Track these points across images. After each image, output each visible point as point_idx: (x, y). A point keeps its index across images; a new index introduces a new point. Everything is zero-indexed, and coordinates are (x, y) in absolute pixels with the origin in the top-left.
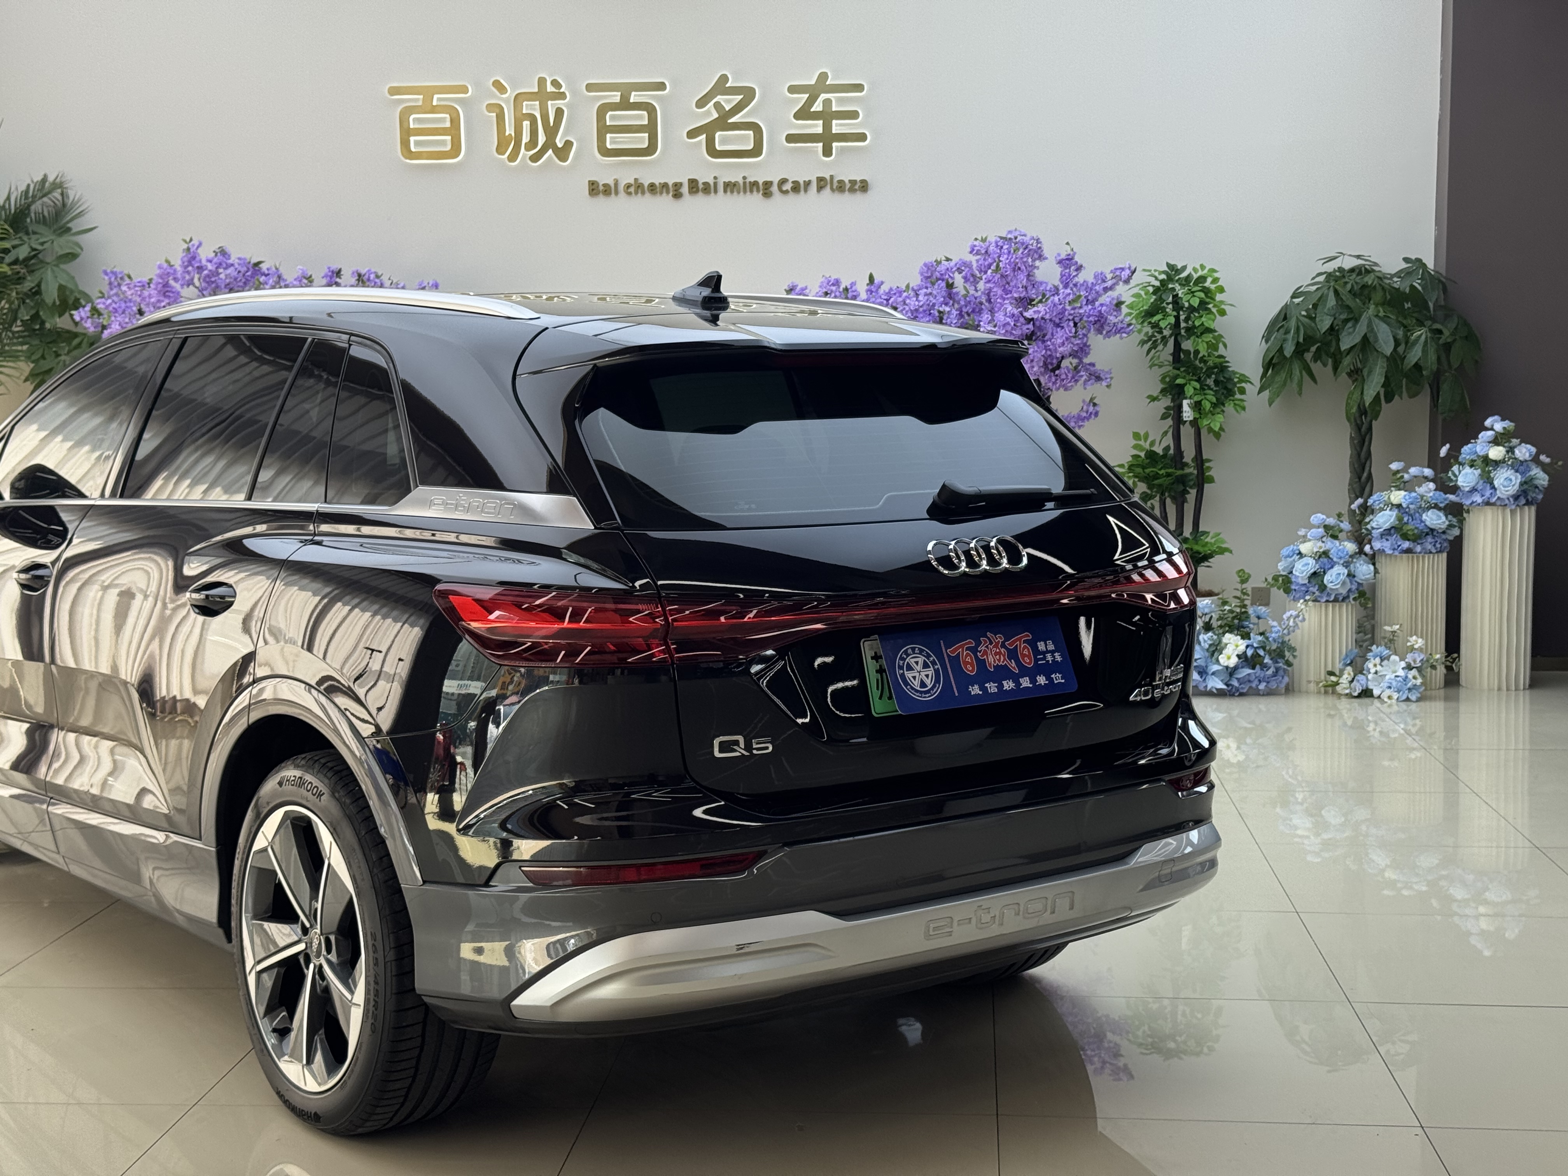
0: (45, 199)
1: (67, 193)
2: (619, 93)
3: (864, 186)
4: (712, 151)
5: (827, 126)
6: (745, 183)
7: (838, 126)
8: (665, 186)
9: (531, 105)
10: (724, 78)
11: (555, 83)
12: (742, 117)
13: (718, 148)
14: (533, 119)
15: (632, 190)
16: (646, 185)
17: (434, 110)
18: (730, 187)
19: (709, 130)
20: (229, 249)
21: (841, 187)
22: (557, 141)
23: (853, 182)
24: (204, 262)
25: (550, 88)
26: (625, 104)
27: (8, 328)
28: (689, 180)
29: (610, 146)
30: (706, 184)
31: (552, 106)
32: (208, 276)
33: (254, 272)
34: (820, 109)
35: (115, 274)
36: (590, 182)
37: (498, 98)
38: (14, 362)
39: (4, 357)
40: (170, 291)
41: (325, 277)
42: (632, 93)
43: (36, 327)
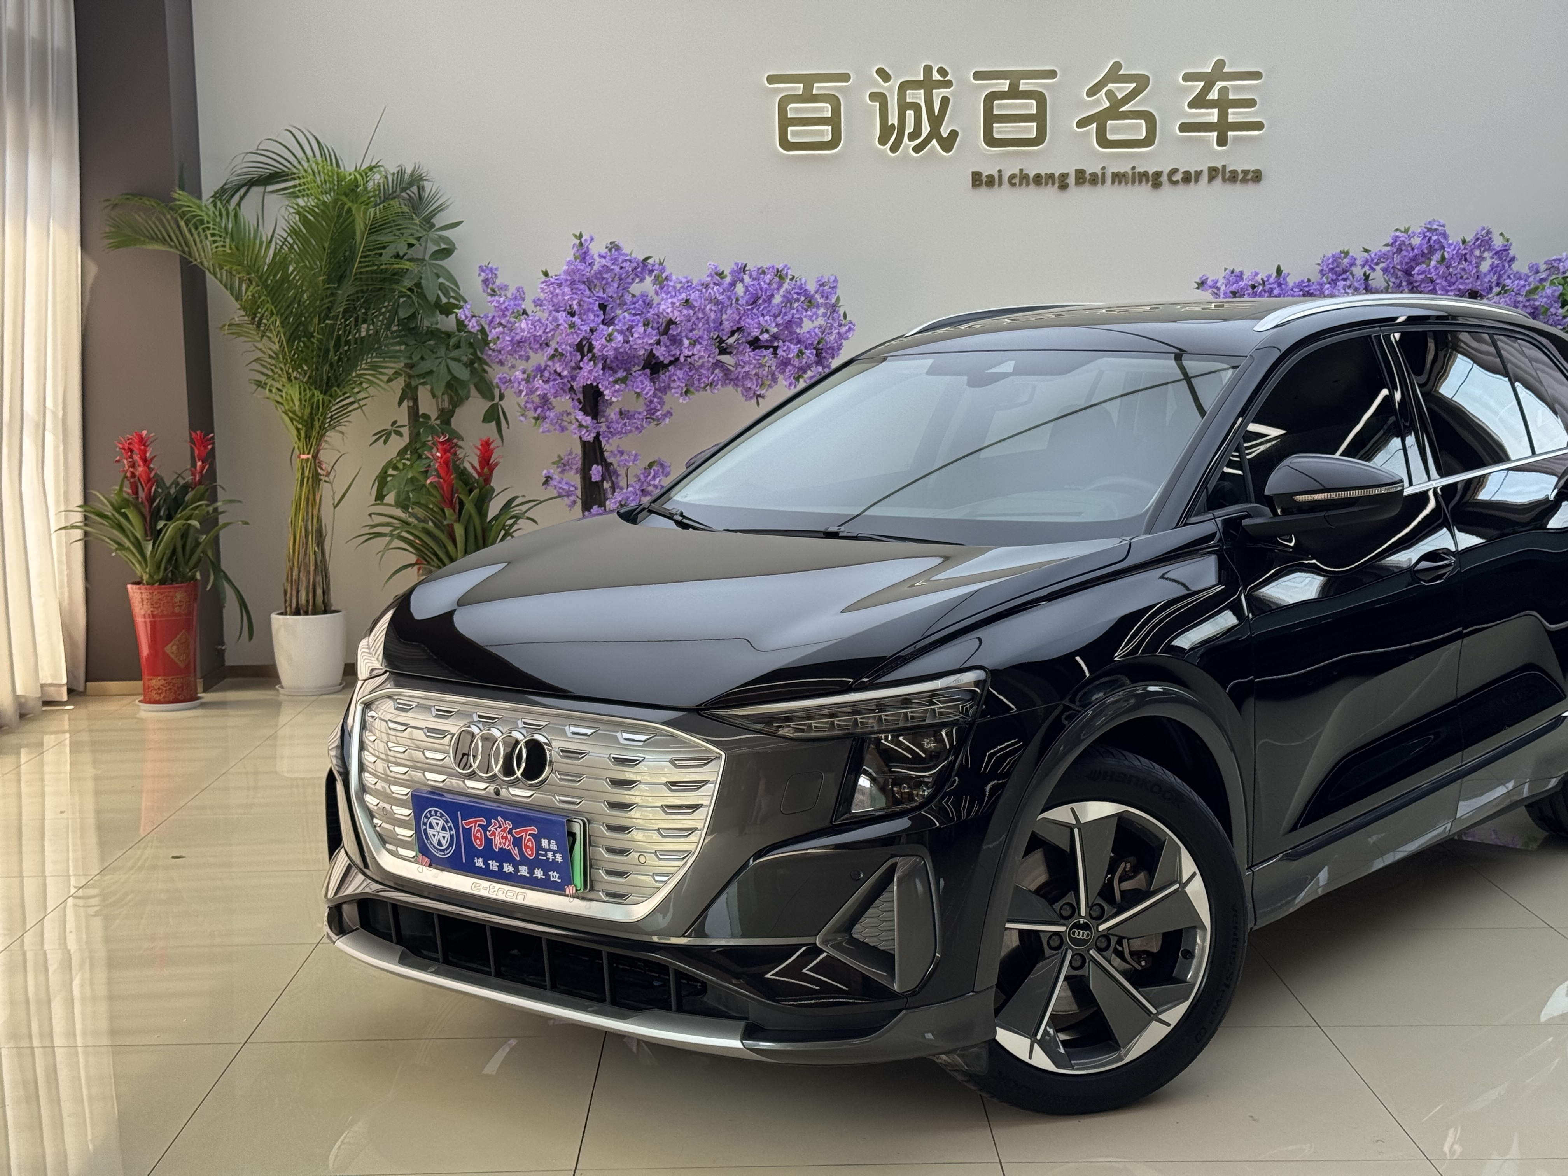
0: (404, 194)
1: (423, 187)
2: (1008, 82)
3: (1257, 177)
4: (1103, 141)
5: (1223, 115)
6: (1134, 173)
7: (1234, 115)
8: (1051, 176)
9: (913, 94)
10: (1117, 66)
11: (942, 72)
12: (1132, 106)
13: (1110, 137)
14: (916, 107)
15: (1017, 181)
16: (1031, 176)
17: (815, 99)
18: (1119, 178)
19: (1100, 119)
20: (621, 245)
21: (1233, 177)
22: (942, 130)
23: (1245, 172)
24: (596, 257)
25: (936, 76)
26: (1014, 93)
27: (388, 328)
28: (1076, 170)
29: (996, 136)
30: (1094, 176)
31: (938, 95)
32: (600, 272)
33: (643, 267)
34: (1216, 98)
35: (491, 270)
36: (973, 172)
37: (882, 86)
38: (395, 362)
39: (384, 358)
40: (577, 289)
41: (733, 272)
42: (1022, 81)
43: (412, 325)
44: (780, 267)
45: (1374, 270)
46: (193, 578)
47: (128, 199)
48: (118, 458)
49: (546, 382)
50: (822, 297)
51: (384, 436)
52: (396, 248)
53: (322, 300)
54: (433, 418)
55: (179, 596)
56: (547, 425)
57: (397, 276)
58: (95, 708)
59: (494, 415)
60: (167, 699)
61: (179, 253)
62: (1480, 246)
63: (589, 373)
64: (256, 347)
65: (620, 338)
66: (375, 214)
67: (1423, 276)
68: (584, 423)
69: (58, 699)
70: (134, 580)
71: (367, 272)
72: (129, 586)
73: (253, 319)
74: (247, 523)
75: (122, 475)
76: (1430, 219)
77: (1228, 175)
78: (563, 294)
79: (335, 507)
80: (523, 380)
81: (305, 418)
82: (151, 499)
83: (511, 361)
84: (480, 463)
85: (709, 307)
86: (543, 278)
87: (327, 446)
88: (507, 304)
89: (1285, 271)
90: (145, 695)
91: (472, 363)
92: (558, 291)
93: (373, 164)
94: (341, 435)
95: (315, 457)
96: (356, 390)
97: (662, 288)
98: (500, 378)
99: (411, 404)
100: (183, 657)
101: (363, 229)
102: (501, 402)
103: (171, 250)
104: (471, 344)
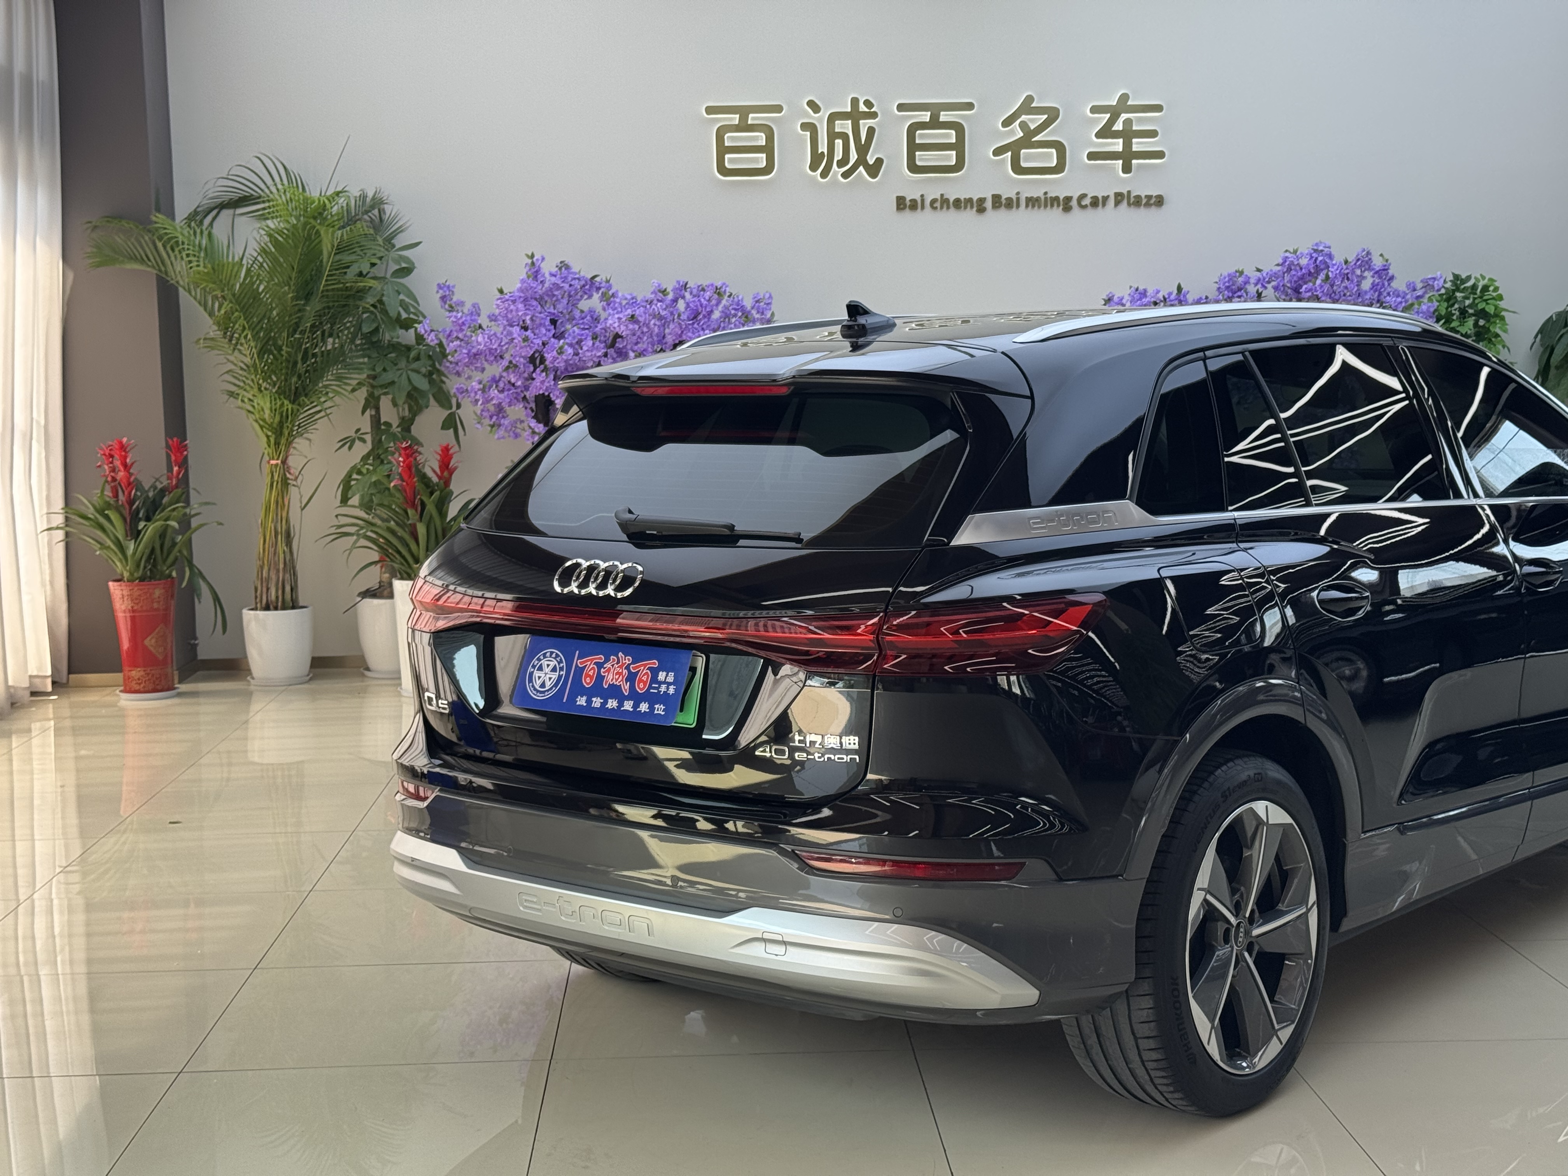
0: (366, 217)
1: (384, 210)
2: (929, 113)
3: (1159, 201)
4: (1017, 168)
5: (1128, 145)
6: (1046, 199)
7: (1138, 144)
8: (970, 200)
9: (842, 124)
10: (1030, 99)
11: (868, 104)
12: (1043, 136)
13: (1024, 164)
14: (844, 137)
15: (938, 205)
16: (951, 201)
17: (750, 128)
18: (1032, 202)
19: (1014, 148)
20: (571, 264)
21: (1137, 202)
22: (868, 158)
23: (1149, 197)
24: (547, 275)
25: (863, 108)
26: (934, 123)
27: (352, 341)
28: (993, 195)
29: (919, 163)
30: (1009, 200)
31: (865, 125)
32: (551, 290)
33: (591, 285)
34: (1121, 128)
35: (448, 287)
36: (897, 197)
37: (812, 117)
38: (359, 374)
39: (349, 369)
40: (529, 305)
41: (674, 290)
42: (942, 113)
43: (375, 339)
44: (719, 284)
45: (1266, 288)
46: (170, 576)
47: (108, 221)
48: (99, 464)
49: (502, 391)
50: (758, 312)
51: (349, 442)
52: (359, 267)
53: (291, 315)
54: (394, 426)
55: (158, 592)
56: (502, 432)
57: (361, 293)
58: (77, 698)
59: (451, 423)
60: (146, 689)
61: (155, 272)
62: (1360, 266)
63: (541, 383)
64: (228, 360)
65: (570, 351)
66: (342, 235)
67: (1309, 294)
68: (537, 430)
69: (42, 690)
70: (115, 578)
71: (333, 290)
72: (111, 584)
73: (225, 333)
74: (221, 524)
75: (104, 479)
76: (1317, 241)
77: (1132, 200)
78: (517, 310)
79: (302, 509)
80: (479, 390)
81: (275, 425)
82: (131, 502)
83: (467, 372)
84: (440, 467)
85: (652, 322)
86: (498, 295)
87: (295, 452)
88: (464, 319)
89: (1185, 289)
90: (125, 685)
91: (430, 374)
92: (512, 307)
93: (339, 189)
94: (308, 442)
95: (284, 462)
96: (323, 399)
97: (608, 305)
98: (457, 389)
99: (373, 413)
100: (161, 650)
101: (330, 249)
102: (458, 411)
103: (149, 269)
104: (430, 357)
